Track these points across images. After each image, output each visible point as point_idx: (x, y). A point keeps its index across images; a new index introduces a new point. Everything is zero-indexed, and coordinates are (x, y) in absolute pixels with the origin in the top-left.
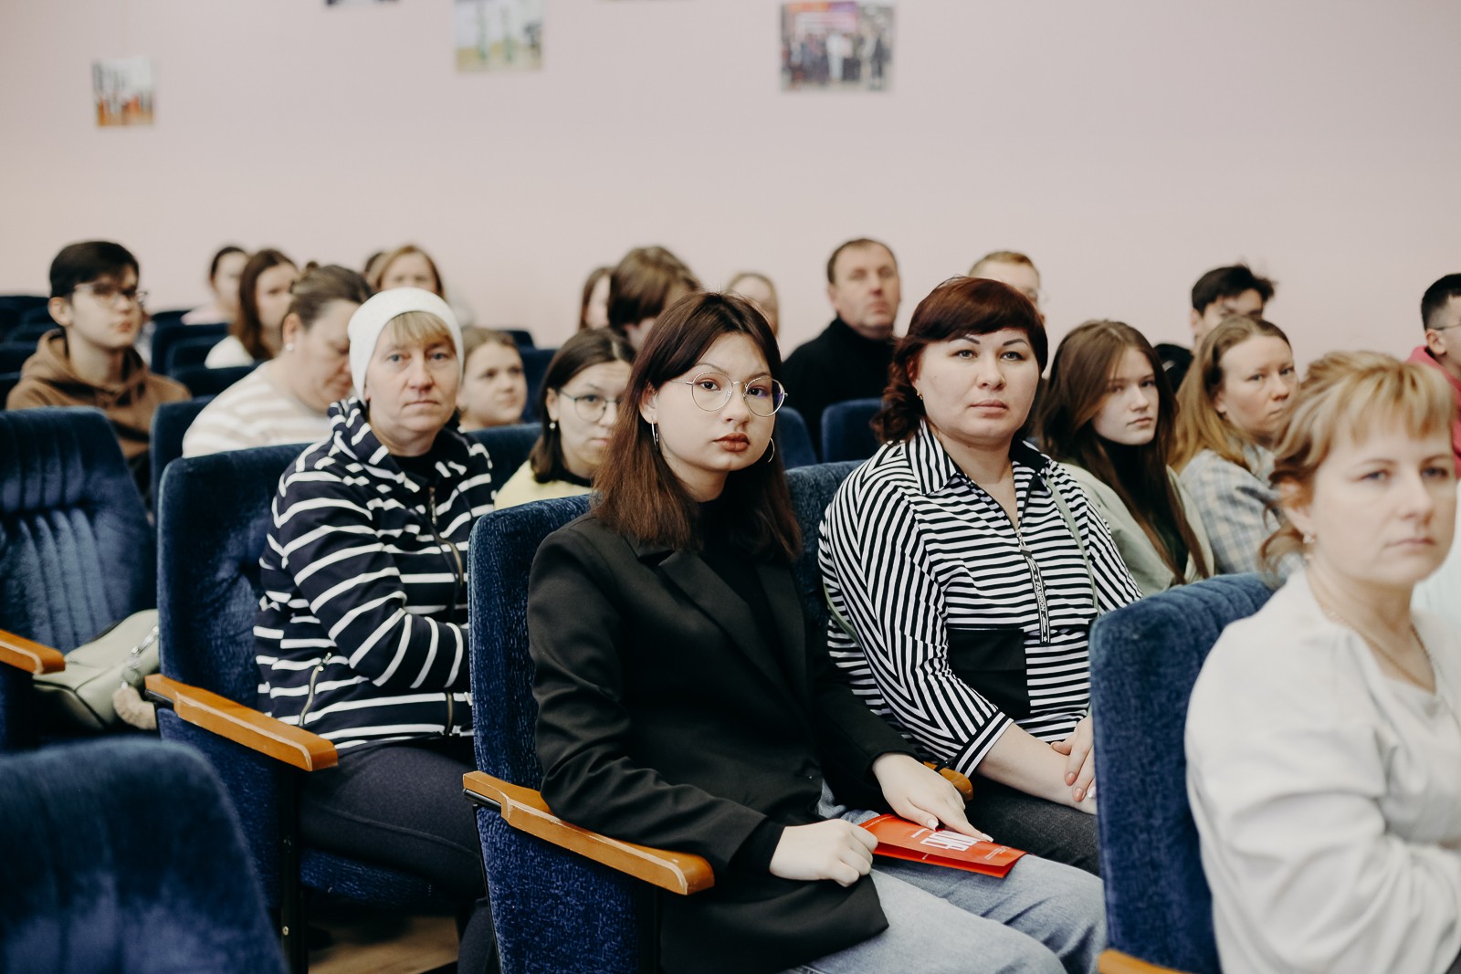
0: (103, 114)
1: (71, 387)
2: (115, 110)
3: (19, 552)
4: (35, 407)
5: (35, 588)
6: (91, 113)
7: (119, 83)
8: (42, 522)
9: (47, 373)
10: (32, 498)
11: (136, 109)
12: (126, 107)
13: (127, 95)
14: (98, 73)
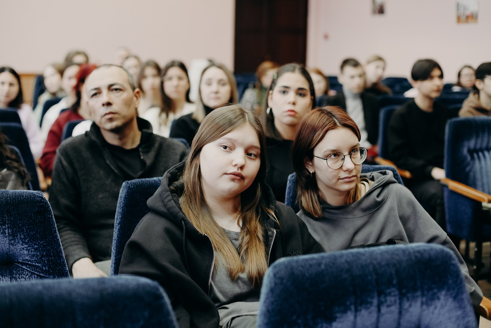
0: (459, 19)
1: (480, 110)
2: (463, 18)
3: (474, 163)
4: (470, 116)
5: (478, 176)
6: (454, 19)
7: (465, 8)
8: (481, 154)
9: (473, 105)
10: (478, 146)
11: (472, 18)
12: (467, 17)
13: (468, 13)
14: (458, 5)
